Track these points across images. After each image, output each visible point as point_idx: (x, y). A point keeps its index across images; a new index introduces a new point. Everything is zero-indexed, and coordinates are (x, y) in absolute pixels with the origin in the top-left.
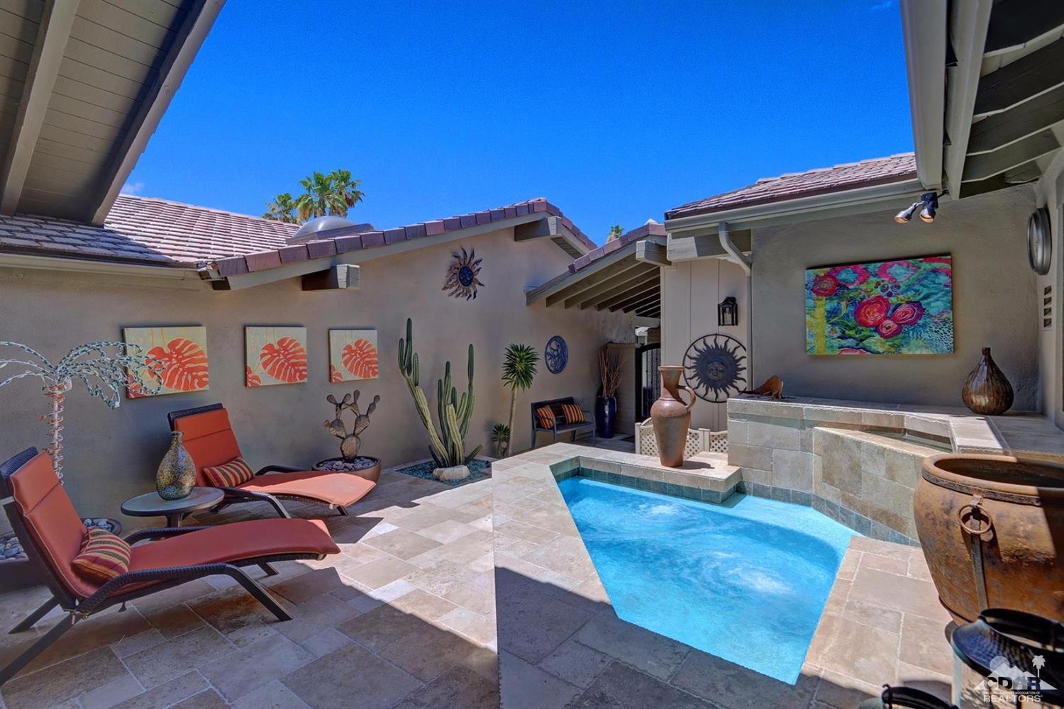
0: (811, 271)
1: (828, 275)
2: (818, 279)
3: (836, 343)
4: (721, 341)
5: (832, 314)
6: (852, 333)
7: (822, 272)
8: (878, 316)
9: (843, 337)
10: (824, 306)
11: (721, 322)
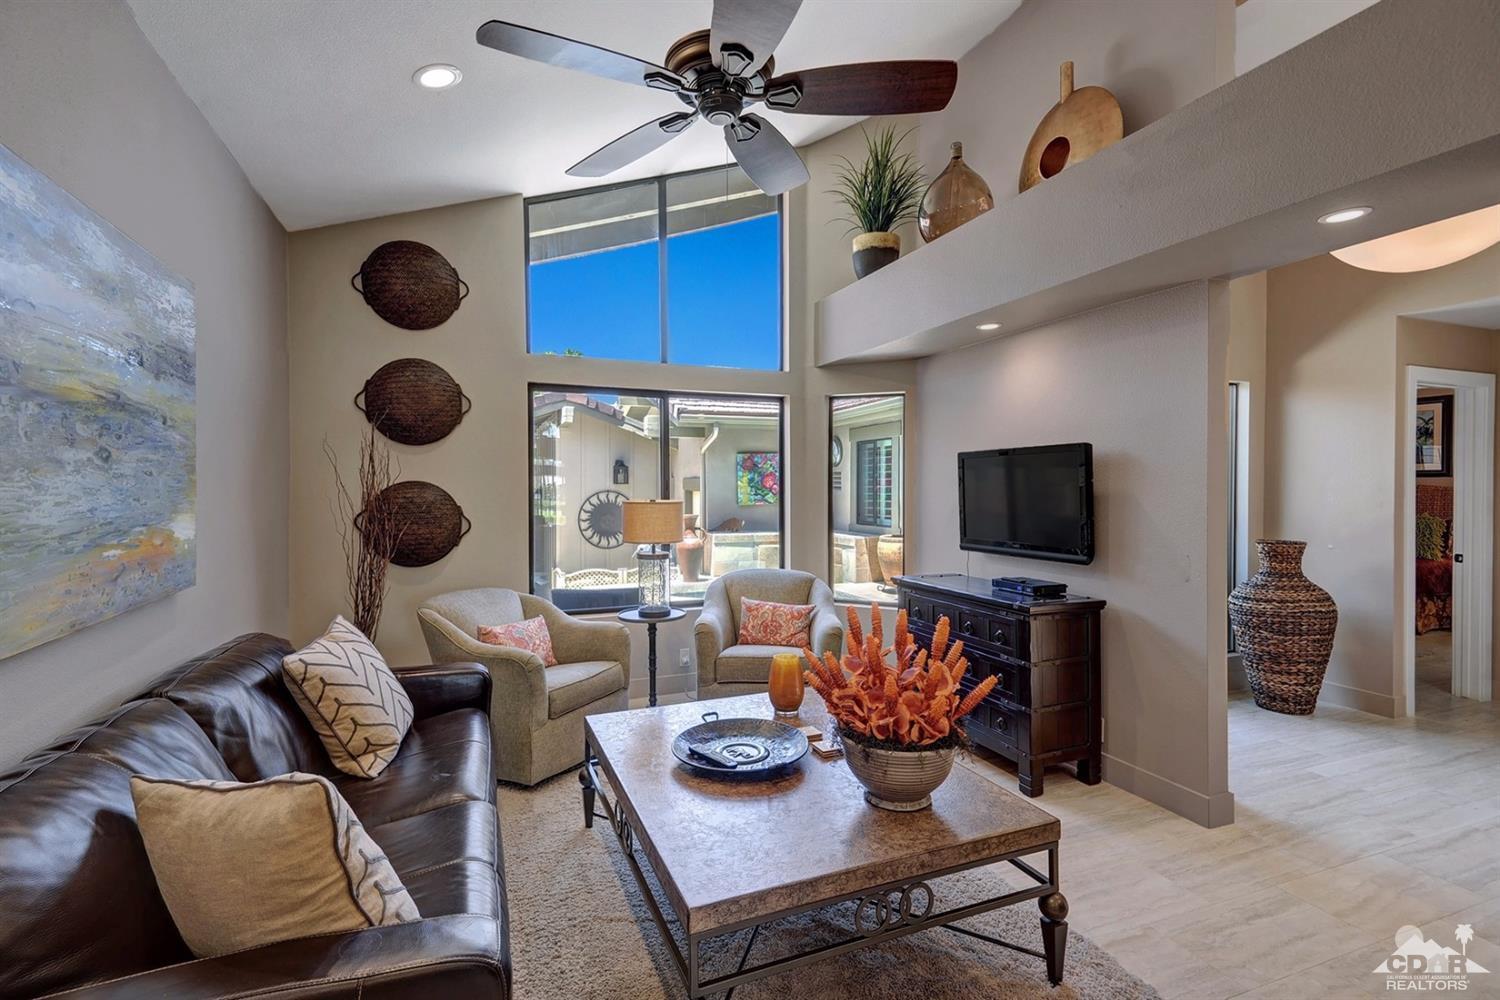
0: (740, 455)
1: (749, 458)
2: (745, 460)
3: (752, 497)
4: (612, 497)
5: (751, 480)
6: (760, 492)
7: (746, 456)
8: (771, 483)
9: (756, 494)
10: (748, 476)
11: (616, 481)
